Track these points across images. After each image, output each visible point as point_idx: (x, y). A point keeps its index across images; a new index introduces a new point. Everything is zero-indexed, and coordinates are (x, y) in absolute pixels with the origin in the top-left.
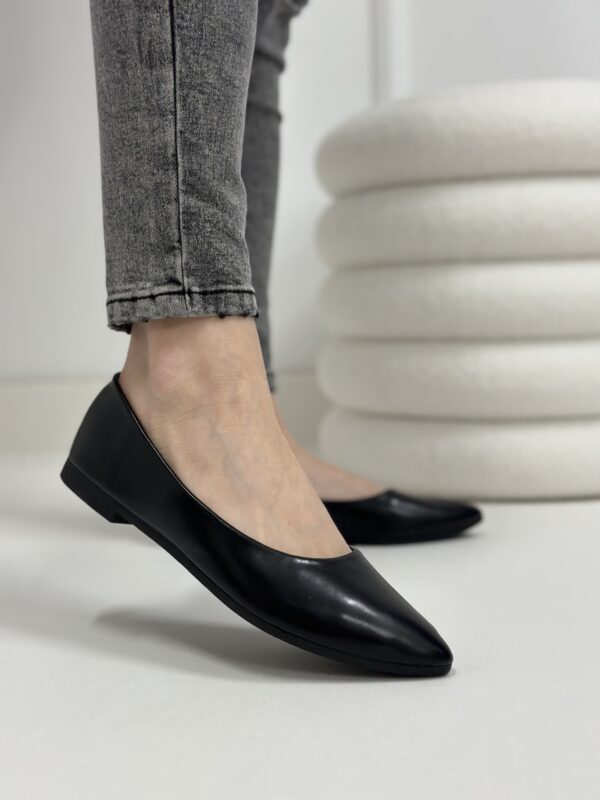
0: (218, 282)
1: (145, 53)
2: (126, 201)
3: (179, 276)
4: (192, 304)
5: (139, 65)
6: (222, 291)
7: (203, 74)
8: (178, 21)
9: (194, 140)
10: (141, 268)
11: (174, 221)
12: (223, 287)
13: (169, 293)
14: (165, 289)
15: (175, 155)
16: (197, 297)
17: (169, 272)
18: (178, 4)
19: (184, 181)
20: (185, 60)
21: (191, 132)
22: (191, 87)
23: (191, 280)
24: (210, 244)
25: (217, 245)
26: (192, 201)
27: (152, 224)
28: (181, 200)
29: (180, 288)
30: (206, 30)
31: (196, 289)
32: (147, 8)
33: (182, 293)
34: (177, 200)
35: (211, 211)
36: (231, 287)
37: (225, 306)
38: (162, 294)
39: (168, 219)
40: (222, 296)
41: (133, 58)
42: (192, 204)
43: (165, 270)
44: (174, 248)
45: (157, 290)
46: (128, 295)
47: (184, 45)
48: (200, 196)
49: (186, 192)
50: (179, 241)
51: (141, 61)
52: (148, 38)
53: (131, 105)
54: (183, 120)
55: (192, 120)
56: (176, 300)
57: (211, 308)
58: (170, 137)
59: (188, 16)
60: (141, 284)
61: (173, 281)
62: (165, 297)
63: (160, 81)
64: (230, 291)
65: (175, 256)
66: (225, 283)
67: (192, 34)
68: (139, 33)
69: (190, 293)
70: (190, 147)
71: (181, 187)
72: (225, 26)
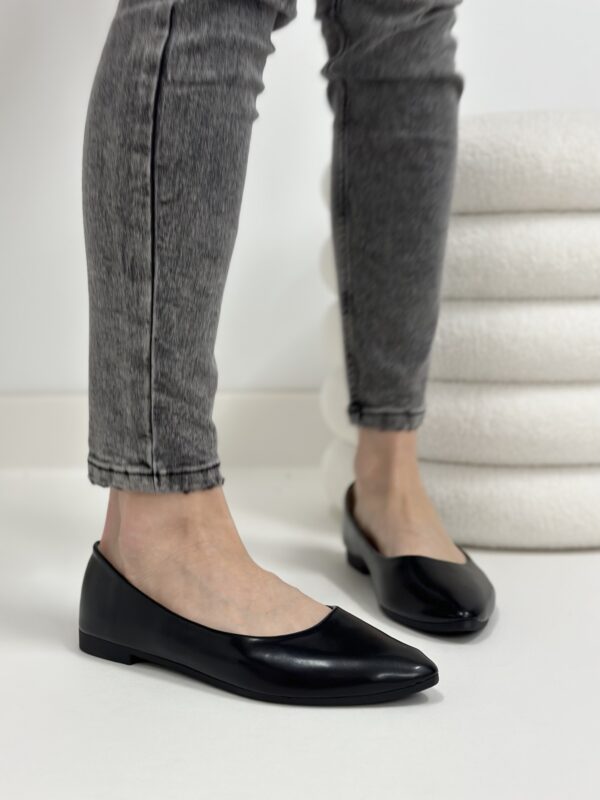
0: (183, 464)
1: (128, 265)
2: (108, 385)
3: (149, 461)
4: (159, 484)
5: (121, 274)
6: (186, 473)
7: (178, 290)
8: (158, 242)
9: (167, 346)
10: (119, 445)
11: (146, 414)
12: (188, 469)
13: (141, 475)
14: (137, 469)
15: (150, 359)
16: (164, 479)
17: (142, 456)
18: (159, 227)
19: (156, 381)
20: (163, 277)
21: (165, 339)
22: (166, 301)
23: (160, 463)
24: (177, 435)
25: (184, 434)
26: (163, 397)
27: (129, 412)
28: (153, 396)
29: (150, 471)
30: (183, 251)
31: (163, 472)
32: (131, 227)
33: (152, 475)
34: (150, 397)
35: (179, 404)
36: (194, 468)
37: (189, 484)
38: (134, 474)
39: (141, 412)
40: (187, 477)
41: (118, 267)
42: (163, 400)
43: (138, 453)
44: (145, 436)
45: (130, 469)
46: (107, 466)
47: (162, 264)
48: (169, 394)
49: (157, 390)
50: (151, 431)
51: (125, 271)
52: (131, 255)
53: (114, 306)
54: (159, 330)
55: (167, 330)
56: (145, 481)
57: (177, 487)
58: (145, 343)
59: (167, 239)
60: (117, 460)
61: (143, 463)
62: (137, 477)
63: (139, 293)
64: (194, 472)
65: (146, 443)
66: (190, 465)
67: (170, 255)
68: (124, 247)
69: (158, 475)
70: (163, 352)
71: (153, 385)
72: (200, 245)
